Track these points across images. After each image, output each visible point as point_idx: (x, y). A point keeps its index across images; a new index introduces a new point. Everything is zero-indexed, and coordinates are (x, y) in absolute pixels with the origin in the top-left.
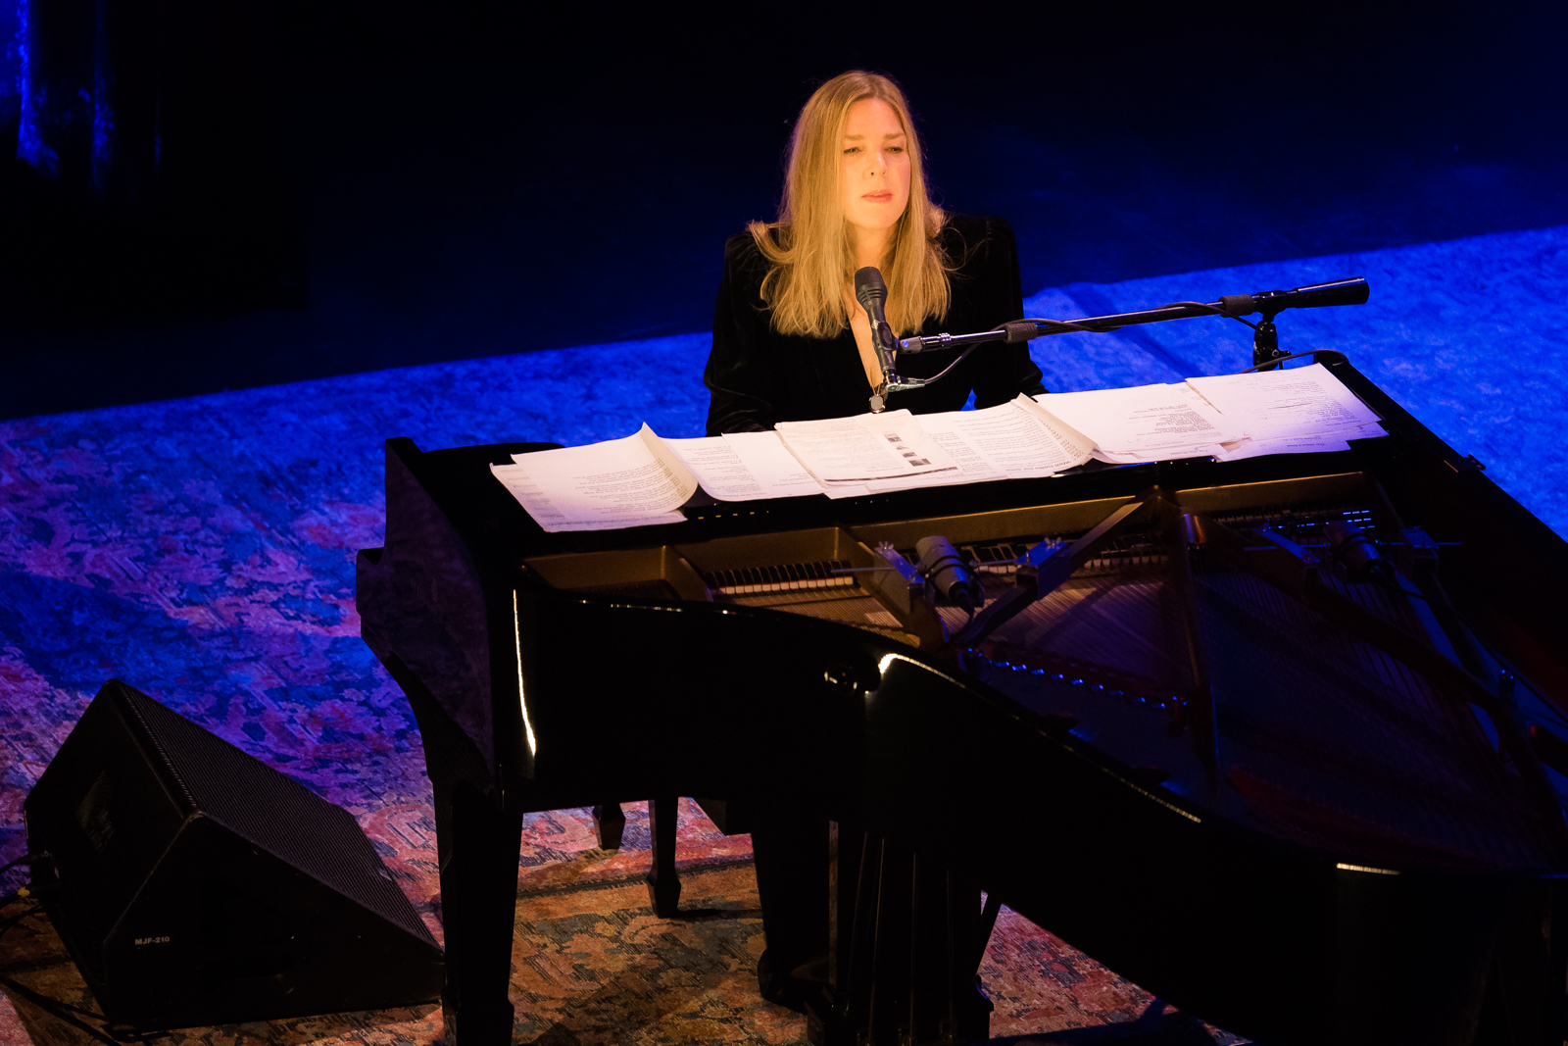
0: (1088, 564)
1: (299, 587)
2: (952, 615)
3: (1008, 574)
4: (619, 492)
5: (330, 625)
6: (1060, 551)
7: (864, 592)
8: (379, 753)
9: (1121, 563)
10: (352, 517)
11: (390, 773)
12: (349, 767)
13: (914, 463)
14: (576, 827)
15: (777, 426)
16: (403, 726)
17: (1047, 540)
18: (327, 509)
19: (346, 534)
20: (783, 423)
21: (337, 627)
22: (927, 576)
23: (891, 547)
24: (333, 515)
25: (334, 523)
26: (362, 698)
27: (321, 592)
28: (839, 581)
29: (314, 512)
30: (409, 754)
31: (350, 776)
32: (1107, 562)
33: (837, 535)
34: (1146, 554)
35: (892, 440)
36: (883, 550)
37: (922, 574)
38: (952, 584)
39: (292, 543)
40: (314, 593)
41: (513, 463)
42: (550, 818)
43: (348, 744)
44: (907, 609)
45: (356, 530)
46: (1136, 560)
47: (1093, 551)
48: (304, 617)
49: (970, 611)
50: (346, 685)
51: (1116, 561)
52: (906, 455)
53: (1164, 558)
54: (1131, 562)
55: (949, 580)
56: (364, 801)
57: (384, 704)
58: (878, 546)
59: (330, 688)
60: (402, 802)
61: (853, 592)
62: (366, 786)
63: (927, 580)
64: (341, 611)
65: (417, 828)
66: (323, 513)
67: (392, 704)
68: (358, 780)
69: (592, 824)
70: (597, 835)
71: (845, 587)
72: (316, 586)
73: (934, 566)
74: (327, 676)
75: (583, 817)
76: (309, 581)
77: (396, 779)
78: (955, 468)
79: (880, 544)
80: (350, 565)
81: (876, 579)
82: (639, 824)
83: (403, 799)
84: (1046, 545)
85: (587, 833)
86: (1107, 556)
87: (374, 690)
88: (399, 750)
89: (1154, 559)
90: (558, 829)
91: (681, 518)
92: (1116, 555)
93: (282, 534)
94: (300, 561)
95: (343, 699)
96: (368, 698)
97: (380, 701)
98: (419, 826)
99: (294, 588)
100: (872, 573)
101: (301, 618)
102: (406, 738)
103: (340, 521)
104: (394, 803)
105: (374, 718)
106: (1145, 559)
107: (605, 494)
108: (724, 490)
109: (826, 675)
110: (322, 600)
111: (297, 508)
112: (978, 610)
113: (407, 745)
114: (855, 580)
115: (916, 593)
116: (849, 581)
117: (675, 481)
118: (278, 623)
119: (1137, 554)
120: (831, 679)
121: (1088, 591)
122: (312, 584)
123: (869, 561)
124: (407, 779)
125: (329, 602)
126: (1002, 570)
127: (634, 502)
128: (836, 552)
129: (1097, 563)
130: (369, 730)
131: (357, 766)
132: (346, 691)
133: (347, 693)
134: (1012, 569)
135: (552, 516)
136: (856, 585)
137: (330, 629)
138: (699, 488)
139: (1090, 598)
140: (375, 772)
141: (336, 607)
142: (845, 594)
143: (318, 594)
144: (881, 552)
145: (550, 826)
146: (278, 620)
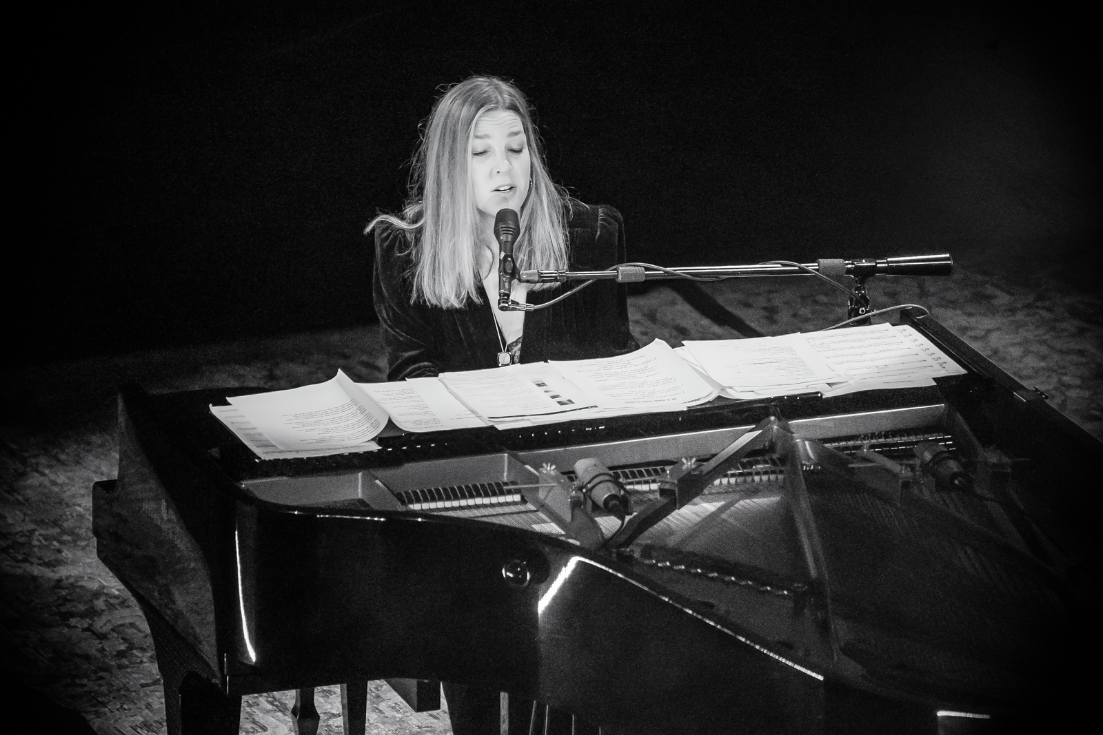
0: (717, 482)
1: (26, 536)
2: (609, 524)
3: (651, 492)
4: (321, 427)
5: (54, 566)
6: (694, 470)
7: (531, 507)
8: (104, 670)
9: (745, 481)
10: (68, 478)
11: (113, 686)
12: (78, 681)
13: (561, 403)
14: (277, 727)
15: (441, 375)
16: (123, 647)
17: (684, 460)
18: (47, 471)
19: (65, 492)
20: (446, 373)
21: (61, 568)
22: (584, 490)
23: (554, 467)
24: (53, 477)
25: (54, 483)
26: (86, 626)
27: (46, 539)
28: (509, 498)
29: (35, 474)
30: (129, 670)
31: (78, 689)
32: (733, 480)
33: (506, 459)
34: (766, 473)
35: (539, 385)
36: (546, 469)
37: (580, 489)
38: (606, 496)
39: (18, 500)
40: (40, 541)
41: (229, 404)
42: (254, 719)
43: (76, 663)
44: (568, 518)
45: (73, 489)
46: (757, 478)
47: (721, 470)
48: (33, 560)
49: (622, 519)
50: (72, 615)
51: (740, 480)
52: (553, 397)
53: (781, 477)
54: (753, 480)
55: (602, 493)
56: (91, 709)
57: (105, 630)
58: (542, 467)
59: (57, 618)
60: (126, 710)
61: (522, 508)
62: (93, 697)
63: (584, 494)
64: (63, 554)
65: (139, 730)
66: (43, 474)
67: (113, 630)
68: (86, 692)
69: (291, 724)
70: (295, 732)
71: (515, 503)
72: (40, 535)
73: (589, 482)
74: (54, 608)
75: (283, 718)
76: (35, 530)
77: (119, 690)
78: (596, 407)
79: (544, 465)
80: (70, 517)
81: (541, 495)
82: (330, 722)
83: (125, 707)
84: (683, 464)
85: (286, 731)
86: (733, 475)
87: (96, 618)
88: (120, 667)
89: (773, 477)
90: (262, 728)
91: (375, 447)
92: (740, 475)
93: (9, 493)
94: (25, 514)
95: (69, 626)
96: (91, 625)
97: (101, 627)
98: (141, 728)
99: (21, 536)
100: (537, 489)
101: (28, 561)
102: (125, 657)
103: (59, 481)
104: (118, 710)
105: (98, 641)
106: (765, 478)
107: (309, 428)
108: (410, 424)
109: (503, 571)
110: (46, 546)
111: (20, 471)
112: (628, 518)
113: (127, 663)
114: (522, 498)
115: (576, 504)
116: (517, 498)
117: (369, 417)
118: (8, 565)
119: (758, 473)
120: (508, 574)
121: (719, 504)
122: (37, 533)
123: (535, 480)
124: (128, 690)
125: (52, 547)
126: (645, 487)
127: (335, 435)
128: (505, 474)
129: (725, 481)
130: (94, 652)
131: (85, 681)
132: (71, 620)
133: (73, 621)
134: (654, 486)
135: (267, 445)
136: (524, 501)
137: (55, 569)
138: (390, 421)
139: (721, 510)
140: (100, 685)
141: (59, 551)
142: (513, 509)
143: (43, 541)
144: (545, 472)
145: (254, 726)
146: (8, 563)
